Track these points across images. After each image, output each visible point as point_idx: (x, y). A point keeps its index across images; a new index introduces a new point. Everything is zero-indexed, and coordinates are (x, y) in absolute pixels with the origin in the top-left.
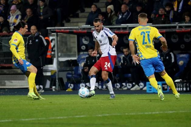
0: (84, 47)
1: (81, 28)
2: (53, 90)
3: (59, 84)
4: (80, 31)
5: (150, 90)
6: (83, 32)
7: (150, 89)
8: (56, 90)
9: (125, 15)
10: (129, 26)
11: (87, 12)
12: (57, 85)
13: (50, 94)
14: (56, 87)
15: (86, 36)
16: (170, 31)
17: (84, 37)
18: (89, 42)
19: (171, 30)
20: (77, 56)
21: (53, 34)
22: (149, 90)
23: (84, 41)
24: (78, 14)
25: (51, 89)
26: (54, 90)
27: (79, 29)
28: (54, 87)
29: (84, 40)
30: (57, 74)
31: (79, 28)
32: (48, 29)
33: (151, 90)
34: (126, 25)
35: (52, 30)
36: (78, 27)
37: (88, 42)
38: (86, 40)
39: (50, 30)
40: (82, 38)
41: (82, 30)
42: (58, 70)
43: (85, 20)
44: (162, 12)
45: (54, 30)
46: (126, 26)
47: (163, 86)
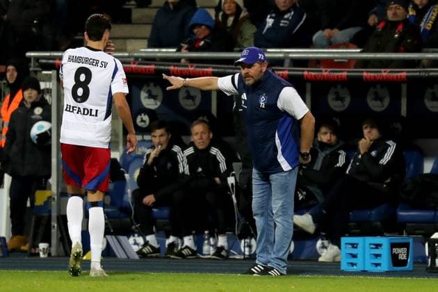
0: (146, 118)
1: (137, 58)
2: (42, 255)
3: (60, 236)
4: (134, 66)
5: (353, 264)
6: (142, 69)
7: (354, 260)
8: (49, 255)
9: (287, 19)
10: (290, 55)
11: (155, 7)
12: (54, 241)
13: (30, 268)
14: (50, 246)
15: (152, 84)
16: (423, 74)
17: (145, 88)
18: (162, 103)
19: (426, 71)
20: (121, 147)
21: (47, 75)
22: (348, 263)
23: (145, 98)
24: (129, 11)
25: (33, 251)
26: (44, 254)
27: (132, 59)
28: (42, 246)
29: (146, 95)
30: (54, 204)
31: (129, 57)
32: (29, 59)
33: (356, 264)
34: (280, 52)
35: (44, 61)
36: (126, 54)
37: (159, 104)
38: (151, 96)
39: (37, 59)
40: (141, 89)
41: (139, 64)
42: (60, 190)
43: (147, 31)
44: (395, 14)
45: (51, 61)
46: (281, 55)
47: (395, 250)
